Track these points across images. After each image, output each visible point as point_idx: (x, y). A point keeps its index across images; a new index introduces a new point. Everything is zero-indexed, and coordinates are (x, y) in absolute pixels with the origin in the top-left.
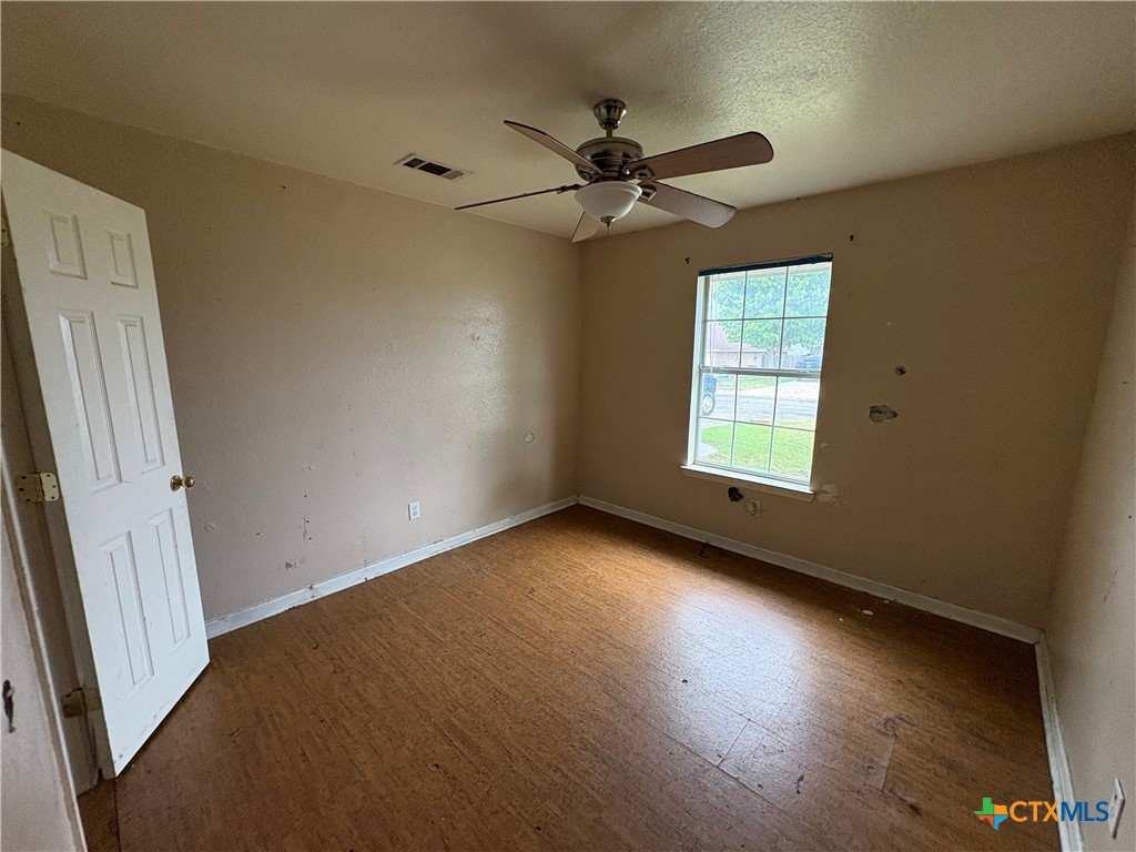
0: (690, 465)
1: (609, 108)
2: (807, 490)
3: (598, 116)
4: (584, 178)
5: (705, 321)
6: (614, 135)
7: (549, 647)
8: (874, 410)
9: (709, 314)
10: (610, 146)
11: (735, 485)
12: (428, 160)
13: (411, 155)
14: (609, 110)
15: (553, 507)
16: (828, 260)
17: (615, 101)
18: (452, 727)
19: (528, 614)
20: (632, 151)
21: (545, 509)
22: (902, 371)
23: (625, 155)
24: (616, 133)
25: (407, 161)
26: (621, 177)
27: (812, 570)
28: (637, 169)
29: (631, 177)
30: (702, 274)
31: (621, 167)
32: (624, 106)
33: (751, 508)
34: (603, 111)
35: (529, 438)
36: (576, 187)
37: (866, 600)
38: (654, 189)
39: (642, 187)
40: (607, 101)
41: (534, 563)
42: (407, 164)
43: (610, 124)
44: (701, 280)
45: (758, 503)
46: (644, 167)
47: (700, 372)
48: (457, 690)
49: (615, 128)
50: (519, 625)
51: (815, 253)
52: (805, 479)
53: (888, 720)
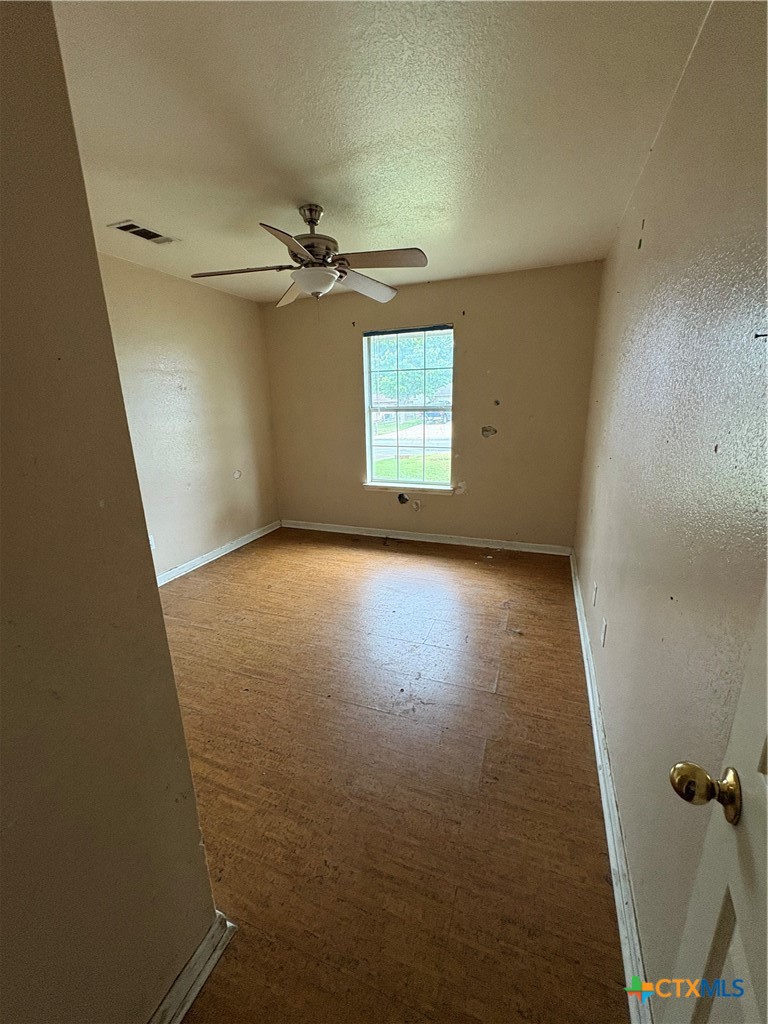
0: (369, 482)
1: (311, 210)
2: (449, 488)
3: (304, 216)
4: (296, 261)
5: (370, 372)
6: (316, 232)
7: (297, 615)
8: (484, 430)
9: (372, 367)
10: (314, 240)
11: (402, 492)
12: (142, 227)
13: (127, 221)
14: (311, 213)
15: (264, 531)
16: (451, 328)
17: (317, 206)
18: (246, 670)
19: (273, 600)
20: (331, 245)
21: (256, 534)
22: (497, 403)
23: (328, 249)
24: (318, 230)
25: (122, 225)
26: (324, 264)
27: (454, 540)
28: (338, 260)
29: (333, 263)
30: (366, 335)
31: (324, 257)
32: (322, 210)
33: (415, 506)
34: (307, 213)
35: (237, 475)
36: (290, 267)
37: (488, 551)
38: (346, 274)
39: (340, 271)
40: (310, 205)
41: (263, 570)
42: (121, 228)
43: (312, 222)
44: (365, 339)
45: (419, 502)
46: (343, 259)
47: (370, 411)
48: (240, 651)
49: (316, 225)
50: (269, 608)
51: (441, 323)
52: (445, 482)
53: (505, 603)
